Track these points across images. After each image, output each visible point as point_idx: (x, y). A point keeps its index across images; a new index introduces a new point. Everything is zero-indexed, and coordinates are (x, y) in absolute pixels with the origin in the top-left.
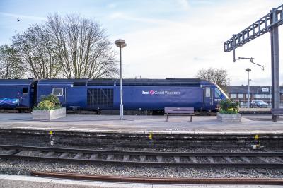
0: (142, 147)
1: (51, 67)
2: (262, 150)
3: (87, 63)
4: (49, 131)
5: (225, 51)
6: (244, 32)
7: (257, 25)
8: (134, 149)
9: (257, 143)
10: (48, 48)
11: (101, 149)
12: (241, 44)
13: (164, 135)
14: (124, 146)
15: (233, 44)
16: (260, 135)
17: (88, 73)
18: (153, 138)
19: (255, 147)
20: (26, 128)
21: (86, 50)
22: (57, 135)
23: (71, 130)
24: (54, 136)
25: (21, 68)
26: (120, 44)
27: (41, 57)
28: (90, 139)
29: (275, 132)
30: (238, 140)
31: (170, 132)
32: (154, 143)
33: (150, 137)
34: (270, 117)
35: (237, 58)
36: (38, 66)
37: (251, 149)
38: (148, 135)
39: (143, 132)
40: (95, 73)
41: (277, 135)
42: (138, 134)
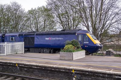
1: (74, 20)
3: (101, 14)
4: (72, 70)
10: (71, 6)
17: (102, 23)
20: (54, 66)
21: (100, 5)
22: (78, 74)
23: (89, 69)
24: (76, 73)
25: (53, 22)
27: (67, 13)
36: (64, 20)
40: (108, 23)
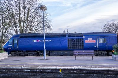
13: (69, 70)
18: (62, 72)
31: (73, 68)
33: (60, 71)
38: (59, 70)
39: (55, 68)
42: (52, 69)
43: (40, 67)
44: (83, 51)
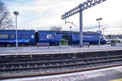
0: (27, 61)
2: (77, 59)
5: (62, 19)
6: (70, 12)
7: (75, 10)
8: (24, 62)
9: (75, 56)
11: (8, 63)
12: (68, 17)
13: (37, 55)
14: (19, 61)
15: (65, 16)
16: (76, 53)
19: (74, 58)
26: (16, 13)
28: (1, 59)
29: (81, 52)
30: (68, 55)
31: (40, 54)
32: (33, 59)
33: (31, 56)
34: (79, 46)
35: (67, 22)
37: (73, 59)
38: (30, 55)
39: (27, 54)
41: (82, 53)
42: (25, 55)
43: (17, 54)
44: (43, 43)
